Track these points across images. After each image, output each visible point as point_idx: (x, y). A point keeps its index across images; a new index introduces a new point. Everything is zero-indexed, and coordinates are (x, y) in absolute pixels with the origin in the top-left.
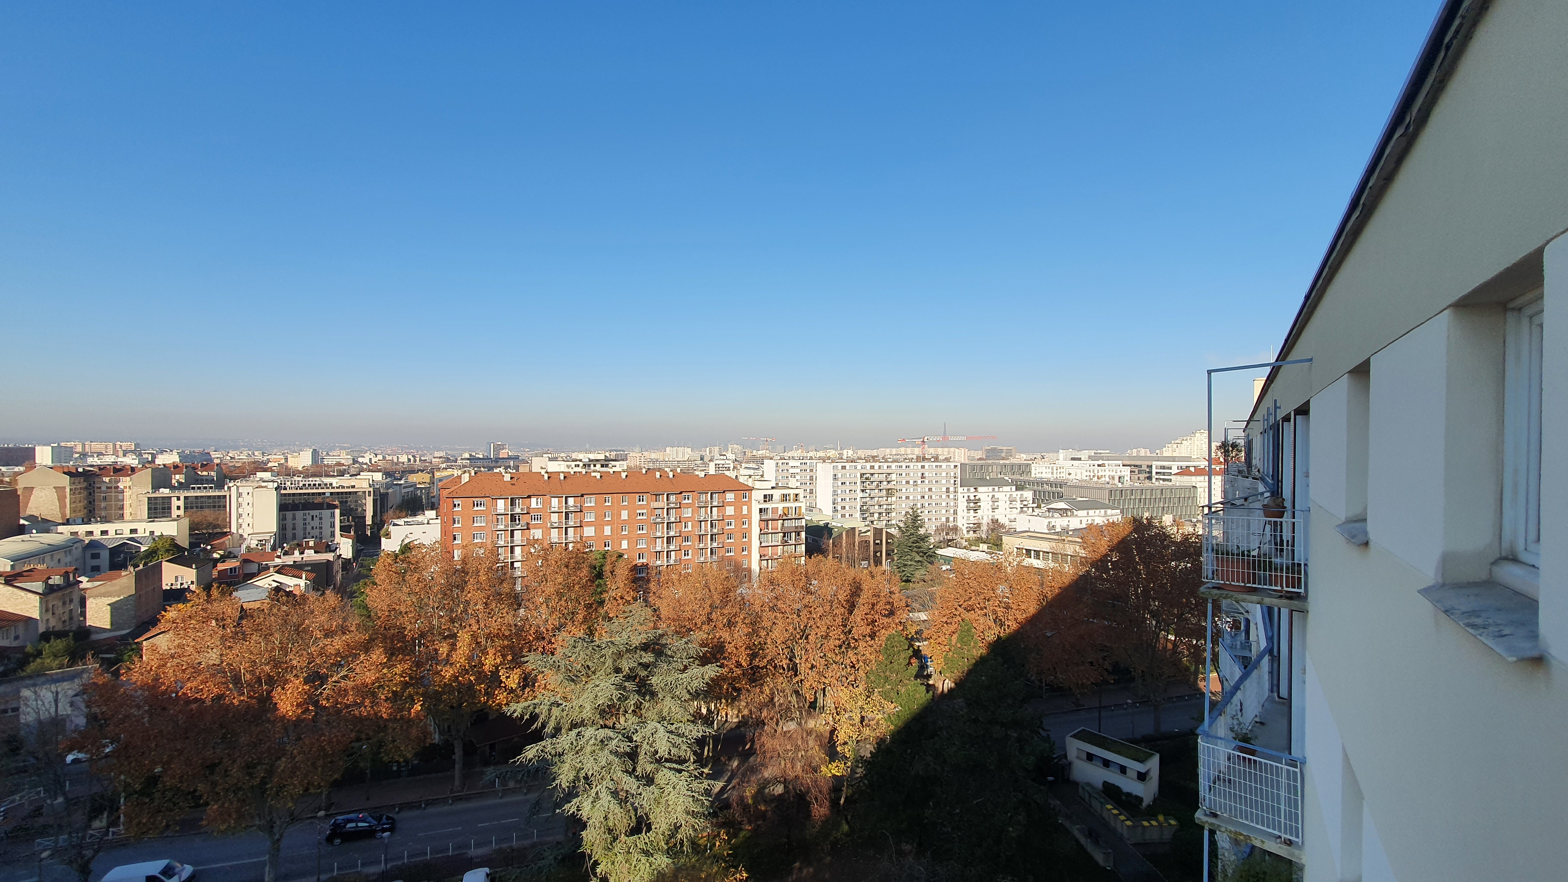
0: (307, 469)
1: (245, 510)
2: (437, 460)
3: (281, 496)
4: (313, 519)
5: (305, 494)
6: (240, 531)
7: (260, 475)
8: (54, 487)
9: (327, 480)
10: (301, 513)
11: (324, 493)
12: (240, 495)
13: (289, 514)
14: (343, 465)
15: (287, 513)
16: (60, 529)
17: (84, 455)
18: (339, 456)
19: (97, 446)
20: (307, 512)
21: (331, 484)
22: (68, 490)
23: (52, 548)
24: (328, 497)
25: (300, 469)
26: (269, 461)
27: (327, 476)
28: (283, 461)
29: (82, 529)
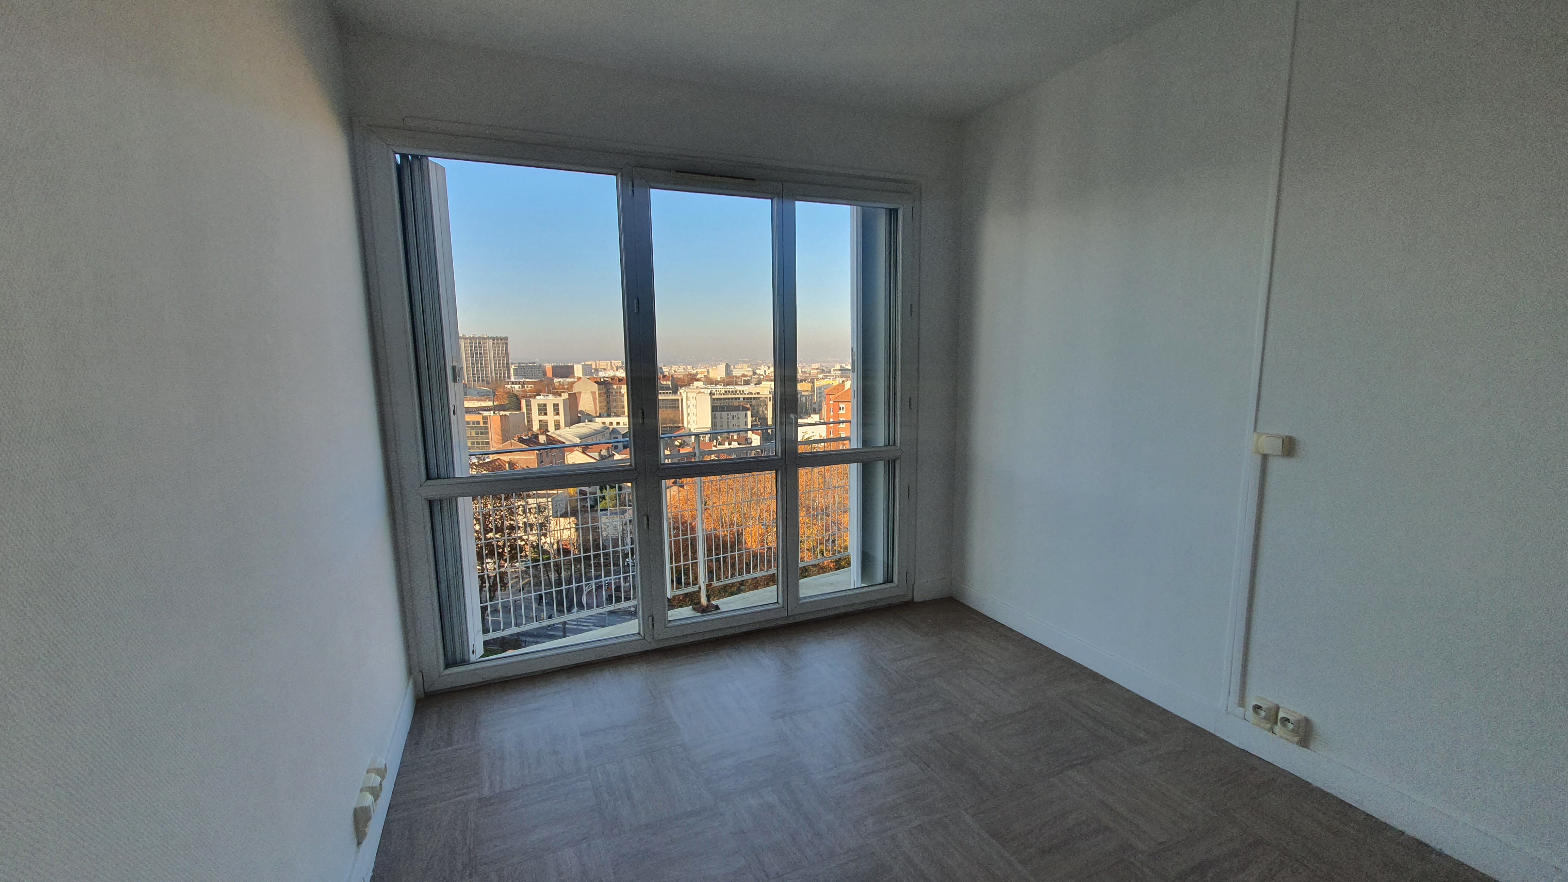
0: (723, 380)
1: (692, 410)
2: (815, 371)
3: (713, 400)
4: (733, 419)
5: (726, 398)
6: (689, 427)
7: (696, 383)
8: (591, 392)
9: (739, 388)
10: (726, 413)
11: (739, 398)
12: (688, 399)
13: (718, 414)
14: (747, 376)
15: (716, 413)
16: (597, 420)
17: (597, 370)
18: (742, 368)
19: (602, 364)
20: (729, 412)
21: (743, 391)
22: (597, 394)
23: (597, 432)
24: (741, 401)
25: (719, 379)
26: (697, 374)
27: (737, 384)
28: (706, 374)
29: (608, 420)
